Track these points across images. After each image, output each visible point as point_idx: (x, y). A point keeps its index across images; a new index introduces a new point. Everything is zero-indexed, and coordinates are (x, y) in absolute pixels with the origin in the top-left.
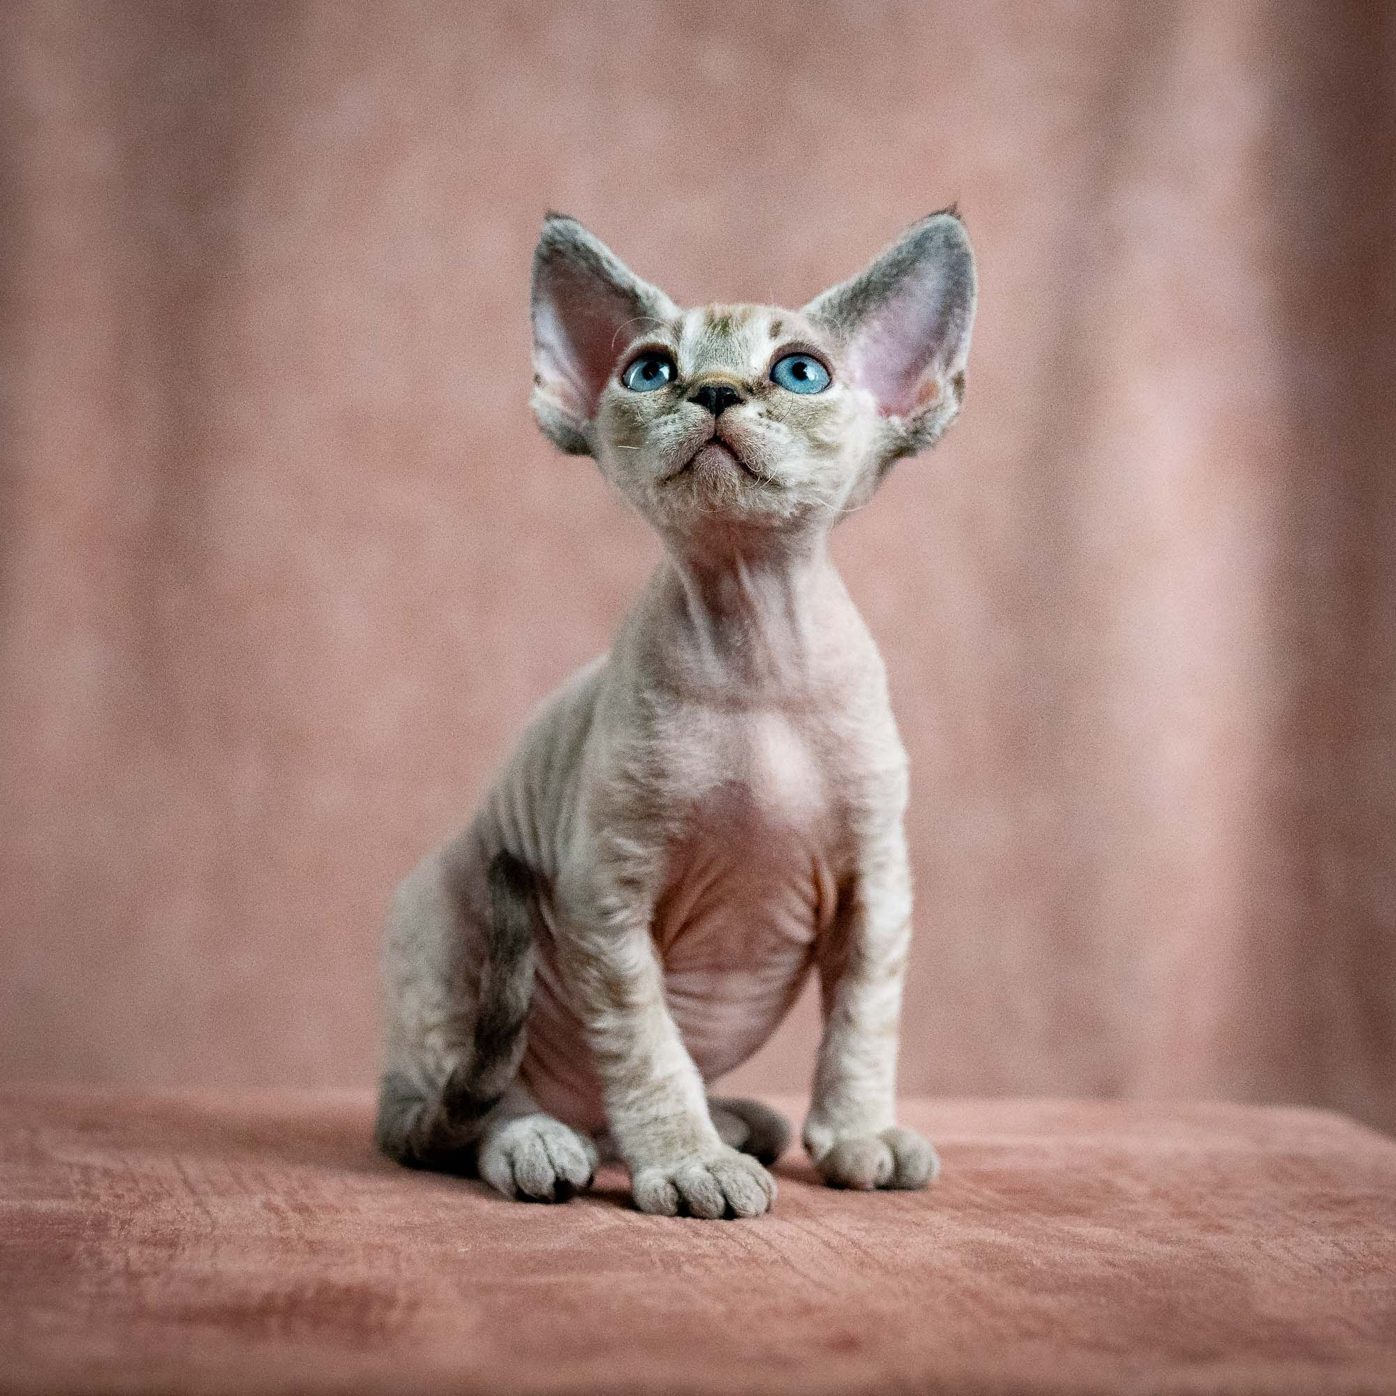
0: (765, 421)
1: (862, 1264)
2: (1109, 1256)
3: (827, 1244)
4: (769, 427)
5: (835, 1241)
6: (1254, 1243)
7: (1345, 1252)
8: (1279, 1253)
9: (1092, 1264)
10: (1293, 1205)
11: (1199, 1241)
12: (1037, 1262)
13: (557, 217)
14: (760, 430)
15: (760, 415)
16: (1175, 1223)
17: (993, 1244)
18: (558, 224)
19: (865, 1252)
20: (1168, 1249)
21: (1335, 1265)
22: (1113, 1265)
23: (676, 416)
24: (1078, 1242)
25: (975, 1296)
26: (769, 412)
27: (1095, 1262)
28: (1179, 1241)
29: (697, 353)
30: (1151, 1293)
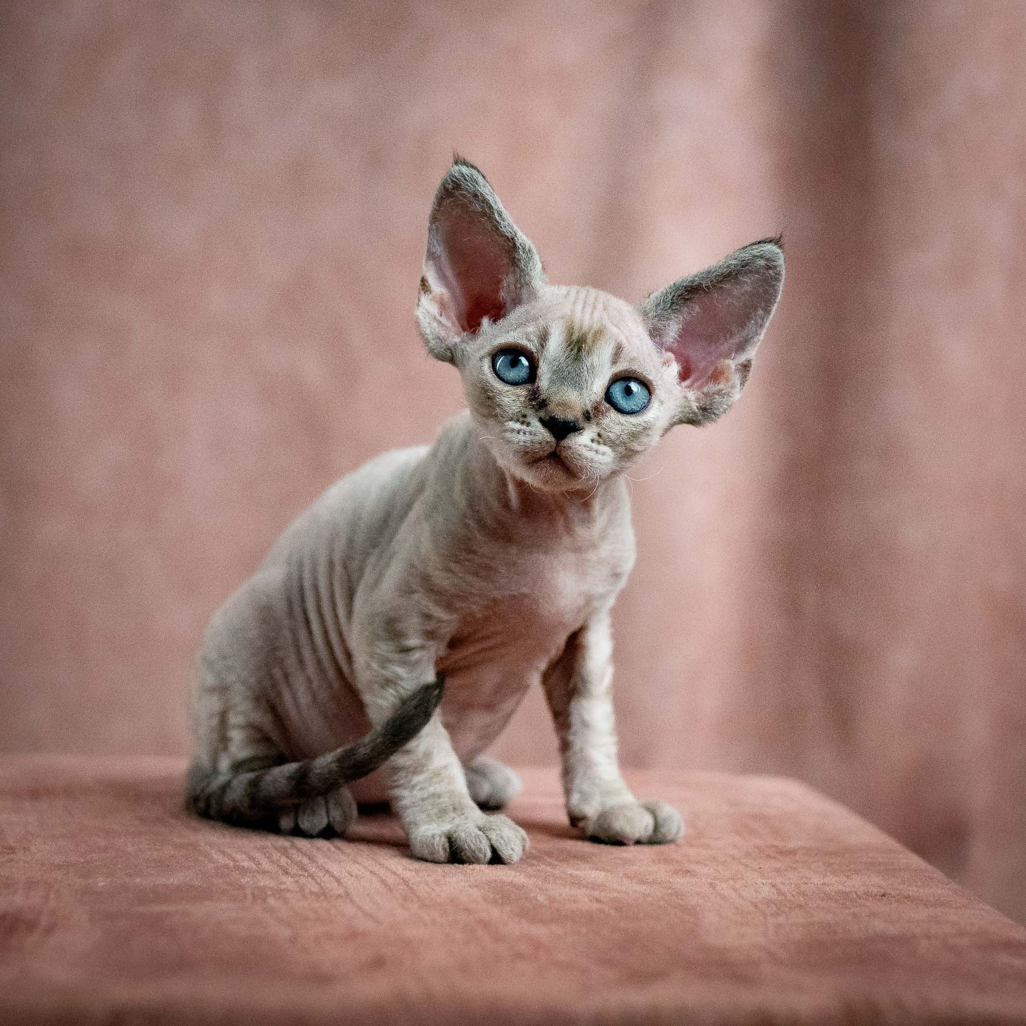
0: (595, 446)
1: (405, 899)
2: (596, 893)
3: (383, 882)
4: (597, 451)
5: (391, 879)
6: (711, 885)
7: (779, 892)
8: (728, 892)
9: (583, 900)
10: (748, 854)
11: (669, 882)
12: (541, 898)
13: (465, 163)
14: (590, 455)
15: (592, 441)
16: (654, 868)
17: (511, 884)
18: (464, 169)
19: (411, 889)
20: (643, 888)
21: (768, 902)
22: (598, 901)
23: (528, 429)
24: (577, 883)
25: (485, 925)
26: (599, 435)
27: (586, 899)
28: (654, 882)
29: (555, 368)
30: (622, 924)
